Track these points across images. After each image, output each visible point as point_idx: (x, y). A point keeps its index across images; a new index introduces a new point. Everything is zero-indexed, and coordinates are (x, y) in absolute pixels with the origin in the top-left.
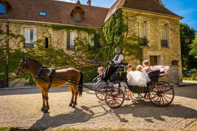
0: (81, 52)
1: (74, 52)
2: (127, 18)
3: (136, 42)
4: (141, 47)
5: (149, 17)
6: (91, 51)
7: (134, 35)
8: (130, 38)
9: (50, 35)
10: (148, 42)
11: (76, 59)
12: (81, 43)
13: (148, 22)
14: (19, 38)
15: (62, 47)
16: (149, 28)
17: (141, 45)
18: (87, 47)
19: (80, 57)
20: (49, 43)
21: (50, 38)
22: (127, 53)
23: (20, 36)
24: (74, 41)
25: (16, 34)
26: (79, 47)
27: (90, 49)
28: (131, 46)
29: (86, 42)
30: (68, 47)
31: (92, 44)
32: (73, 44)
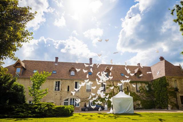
0: (143, 94)
1: (140, 94)
2: (168, 80)
3: (173, 90)
4: (176, 92)
5: (177, 78)
6: (147, 93)
7: (172, 87)
8: (170, 88)
9: (129, 85)
10: (178, 90)
11: (141, 97)
12: (143, 89)
13: (177, 80)
14: (117, 88)
15: (135, 91)
16: (178, 83)
17: (175, 91)
18: (146, 91)
19: (143, 96)
20: (129, 90)
21: (129, 87)
22: (170, 95)
23: (117, 87)
24: (139, 88)
25: (116, 86)
26: (142, 91)
27: (147, 92)
28: (171, 92)
29: (145, 88)
30: (137, 91)
31: (148, 89)
32: (139, 90)
